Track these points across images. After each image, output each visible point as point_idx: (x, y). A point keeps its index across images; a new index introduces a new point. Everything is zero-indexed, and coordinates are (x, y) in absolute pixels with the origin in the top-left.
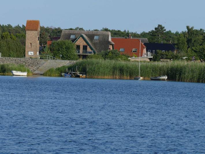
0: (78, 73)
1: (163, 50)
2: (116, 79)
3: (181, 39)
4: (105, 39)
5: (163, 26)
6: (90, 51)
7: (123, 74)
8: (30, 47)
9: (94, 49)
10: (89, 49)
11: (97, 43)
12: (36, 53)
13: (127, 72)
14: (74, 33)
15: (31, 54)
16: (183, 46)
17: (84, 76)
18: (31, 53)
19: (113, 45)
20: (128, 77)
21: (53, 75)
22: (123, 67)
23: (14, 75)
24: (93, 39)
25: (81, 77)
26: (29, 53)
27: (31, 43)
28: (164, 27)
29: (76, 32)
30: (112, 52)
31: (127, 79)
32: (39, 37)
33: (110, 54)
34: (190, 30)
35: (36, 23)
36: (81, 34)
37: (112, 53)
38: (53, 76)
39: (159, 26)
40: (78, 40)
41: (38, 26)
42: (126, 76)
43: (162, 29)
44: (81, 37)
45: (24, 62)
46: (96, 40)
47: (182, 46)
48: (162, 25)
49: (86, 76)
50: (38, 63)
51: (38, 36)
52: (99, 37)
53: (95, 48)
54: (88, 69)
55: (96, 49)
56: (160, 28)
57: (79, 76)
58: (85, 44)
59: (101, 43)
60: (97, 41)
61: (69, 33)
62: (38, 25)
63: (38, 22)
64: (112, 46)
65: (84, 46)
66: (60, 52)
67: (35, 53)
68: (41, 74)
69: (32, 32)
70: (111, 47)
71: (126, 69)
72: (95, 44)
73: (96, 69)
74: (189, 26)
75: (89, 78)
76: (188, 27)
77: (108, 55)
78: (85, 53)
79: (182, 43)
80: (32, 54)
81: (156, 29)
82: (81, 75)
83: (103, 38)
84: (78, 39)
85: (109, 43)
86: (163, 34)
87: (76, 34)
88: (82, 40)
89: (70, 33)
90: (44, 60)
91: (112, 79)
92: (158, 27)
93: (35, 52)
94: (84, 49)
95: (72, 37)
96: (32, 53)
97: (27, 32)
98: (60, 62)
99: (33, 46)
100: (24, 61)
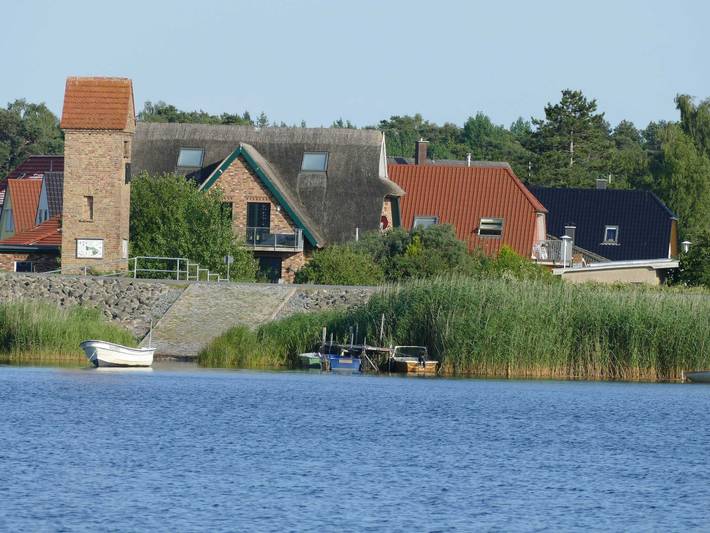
0: (392, 351)
1: (610, 224)
2: (586, 379)
3: (682, 163)
4: (358, 171)
5: (589, 101)
6: (288, 231)
7: (628, 356)
8: (86, 216)
9: (306, 220)
10: (278, 224)
11: (316, 190)
12: (117, 246)
13: (647, 343)
14: (197, 137)
15: (89, 254)
16: (693, 204)
17: (431, 364)
18: (90, 249)
19: (394, 200)
20: (649, 367)
21: (254, 363)
22: (624, 319)
23: (96, 363)
24: (299, 169)
25: (413, 371)
26: (82, 246)
27: (90, 198)
28: (593, 105)
29: (206, 132)
30: (426, 236)
31: (648, 382)
32: (127, 164)
33: (415, 249)
34: (694, 115)
35: (116, 93)
36: (237, 143)
37: (425, 242)
38: (259, 367)
39: (570, 96)
40: (225, 175)
41: (126, 109)
42: (641, 363)
43: (583, 115)
44: (236, 161)
45: (70, 294)
46: (314, 174)
47: (690, 201)
48: (584, 95)
49: (439, 365)
50: (143, 299)
51: (125, 161)
52: (327, 160)
53: (312, 216)
54: (447, 332)
55: (317, 222)
56: (575, 111)
57: (399, 369)
58: (259, 195)
59: (340, 190)
60: (316, 182)
61: (168, 141)
62: (126, 104)
63: (127, 87)
64: (389, 203)
65: (251, 206)
66: (161, 240)
67: (112, 249)
68: (187, 359)
69: (95, 138)
70: (387, 210)
71: (641, 327)
72: (308, 196)
73: (490, 331)
74: (688, 97)
75: (454, 376)
76: (682, 103)
77: (402, 253)
78: (259, 242)
79: (687, 188)
80: (95, 253)
81: (549, 112)
82: (411, 361)
83: (347, 164)
84: (223, 168)
85: (380, 190)
86: (586, 138)
87: (204, 141)
88: (246, 174)
89: (178, 141)
90: (171, 286)
91: (569, 379)
92: (564, 102)
93: (114, 243)
94: (251, 222)
95: (188, 158)
96: (98, 245)
97: (70, 138)
98: (253, 294)
99: (103, 211)
100: (68, 288)
